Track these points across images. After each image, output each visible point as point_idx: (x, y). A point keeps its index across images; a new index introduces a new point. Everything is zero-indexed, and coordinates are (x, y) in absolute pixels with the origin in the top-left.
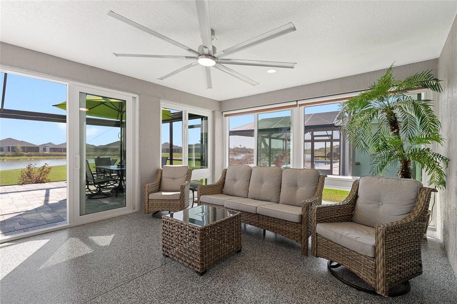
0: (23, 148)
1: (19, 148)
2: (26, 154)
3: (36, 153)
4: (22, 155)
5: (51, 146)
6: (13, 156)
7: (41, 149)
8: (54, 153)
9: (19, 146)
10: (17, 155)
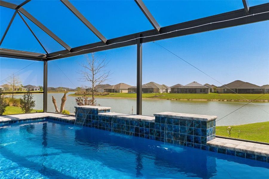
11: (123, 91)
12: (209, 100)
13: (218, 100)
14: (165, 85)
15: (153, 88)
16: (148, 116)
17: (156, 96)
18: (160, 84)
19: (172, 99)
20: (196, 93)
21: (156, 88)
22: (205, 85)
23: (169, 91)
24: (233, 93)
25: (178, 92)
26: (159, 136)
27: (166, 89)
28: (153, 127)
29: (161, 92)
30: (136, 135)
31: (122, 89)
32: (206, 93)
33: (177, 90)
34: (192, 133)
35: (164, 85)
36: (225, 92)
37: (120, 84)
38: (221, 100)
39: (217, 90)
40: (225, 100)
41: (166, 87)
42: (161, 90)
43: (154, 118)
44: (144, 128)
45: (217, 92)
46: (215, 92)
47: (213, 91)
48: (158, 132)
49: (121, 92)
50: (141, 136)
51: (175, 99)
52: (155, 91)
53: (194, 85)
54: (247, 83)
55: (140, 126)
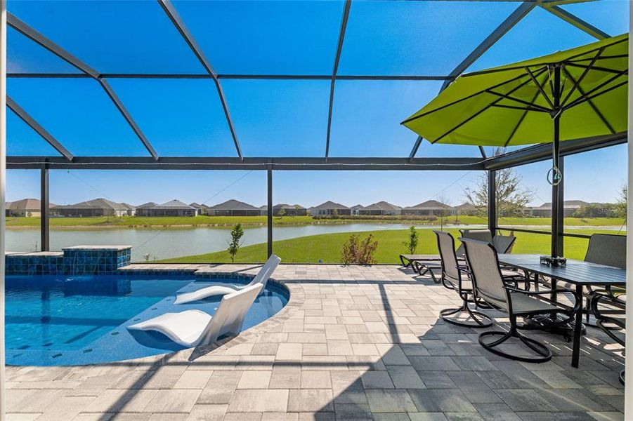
0: (338, 210)
1: (336, 211)
2: (341, 216)
3: (348, 216)
4: (337, 218)
5: (360, 209)
6: (332, 218)
7: (352, 212)
8: (363, 216)
9: (336, 209)
10: (334, 218)
11: (33, 213)
12: (195, 226)
13: (206, 225)
14: (126, 203)
15: (102, 209)
16: (55, 252)
17: (108, 222)
18: (117, 202)
19: (138, 226)
20: (177, 215)
21: (107, 208)
22: (191, 205)
23: (133, 213)
24: (227, 215)
25: (149, 215)
26: (69, 269)
27: (128, 211)
28: (62, 262)
29: (119, 214)
30: (38, 273)
31: (30, 211)
32: (192, 216)
33: (147, 212)
34: (104, 263)
35: (124, 204)
36: (216, 215)
37: (26, 200)
38: (211, 226)
39: (206, 212)
40: (216, 225)
41: (128, 208)
42: (118, 212)
43: (63, 253)
44: (49, 264)
45: (207, 215)
46: (205, 215)
47: (203, 212)
48: (68, 267)
49: (30, 215)
50: (45, 273)
51: (143, 226)
52: (105, 212)
53: (175, 206)
54: (243, 203)
55: (44, 263)
